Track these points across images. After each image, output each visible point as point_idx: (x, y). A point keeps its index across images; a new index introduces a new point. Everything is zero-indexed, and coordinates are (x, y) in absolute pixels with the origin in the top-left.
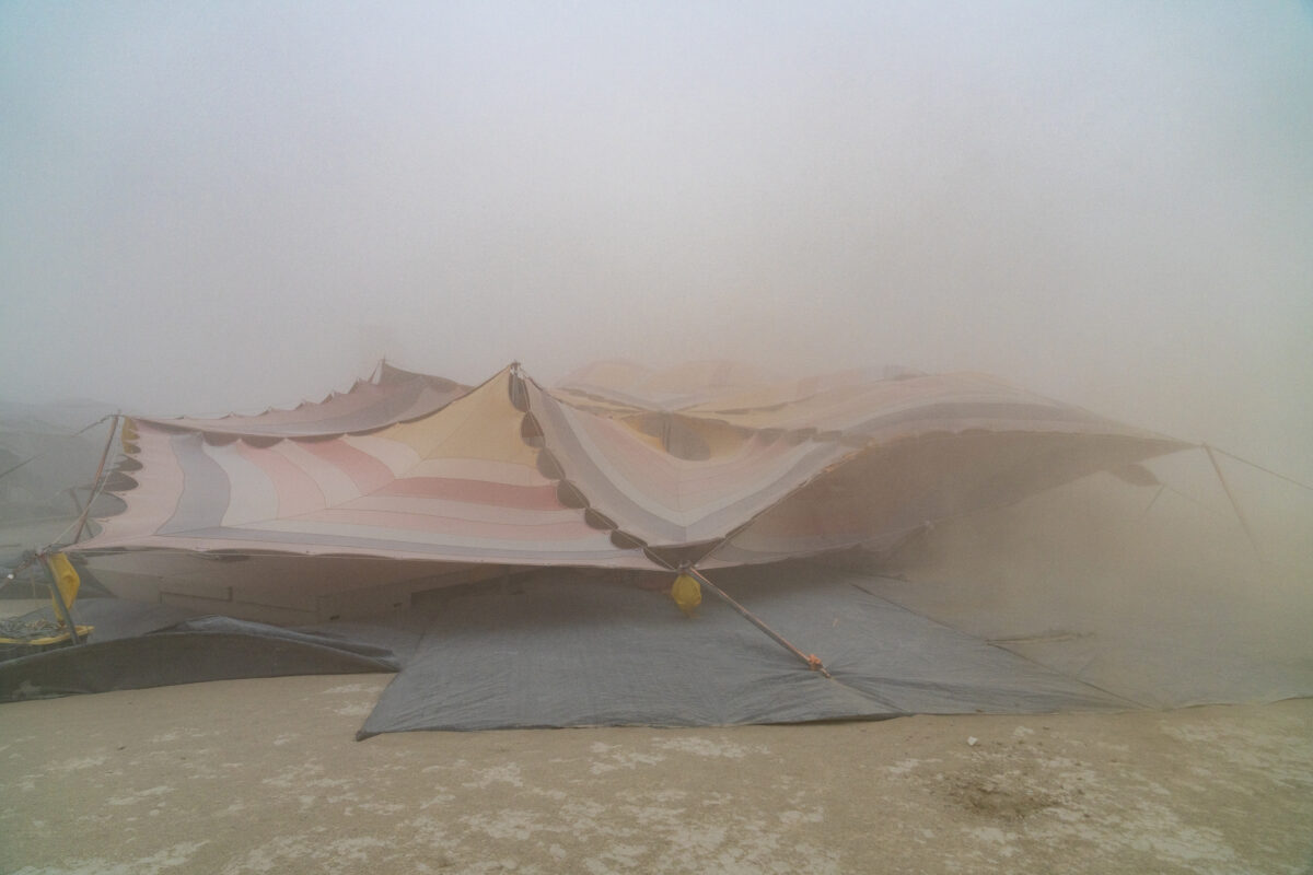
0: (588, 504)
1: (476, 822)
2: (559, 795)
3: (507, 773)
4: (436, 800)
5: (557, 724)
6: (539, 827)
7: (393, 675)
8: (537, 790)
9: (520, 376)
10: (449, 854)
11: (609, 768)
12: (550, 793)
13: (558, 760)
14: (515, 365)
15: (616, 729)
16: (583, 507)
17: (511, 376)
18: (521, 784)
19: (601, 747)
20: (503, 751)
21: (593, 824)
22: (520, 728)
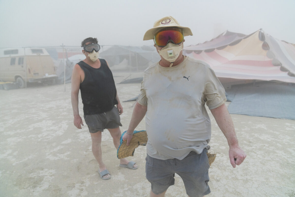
0: (282, 65)
1: (256, 135)
2: (277, 133)
3: (263, 126)
4: (245, 129)
5: (275, 117)
6: (273, 139)
7: (230, 102)
8: (271, 131)
9: (262, 32)
10: (251, 140)
11: (290, 129)
12: (275, 132)
13: (276, 125)
14: (261, 29)
15: (292, 120)
16: (280, 65)
17: (260, 32)
18: (266, 129)
19: (288, 124)
20: (260, 121)
21: (289, 141)
22: (264, 117)
